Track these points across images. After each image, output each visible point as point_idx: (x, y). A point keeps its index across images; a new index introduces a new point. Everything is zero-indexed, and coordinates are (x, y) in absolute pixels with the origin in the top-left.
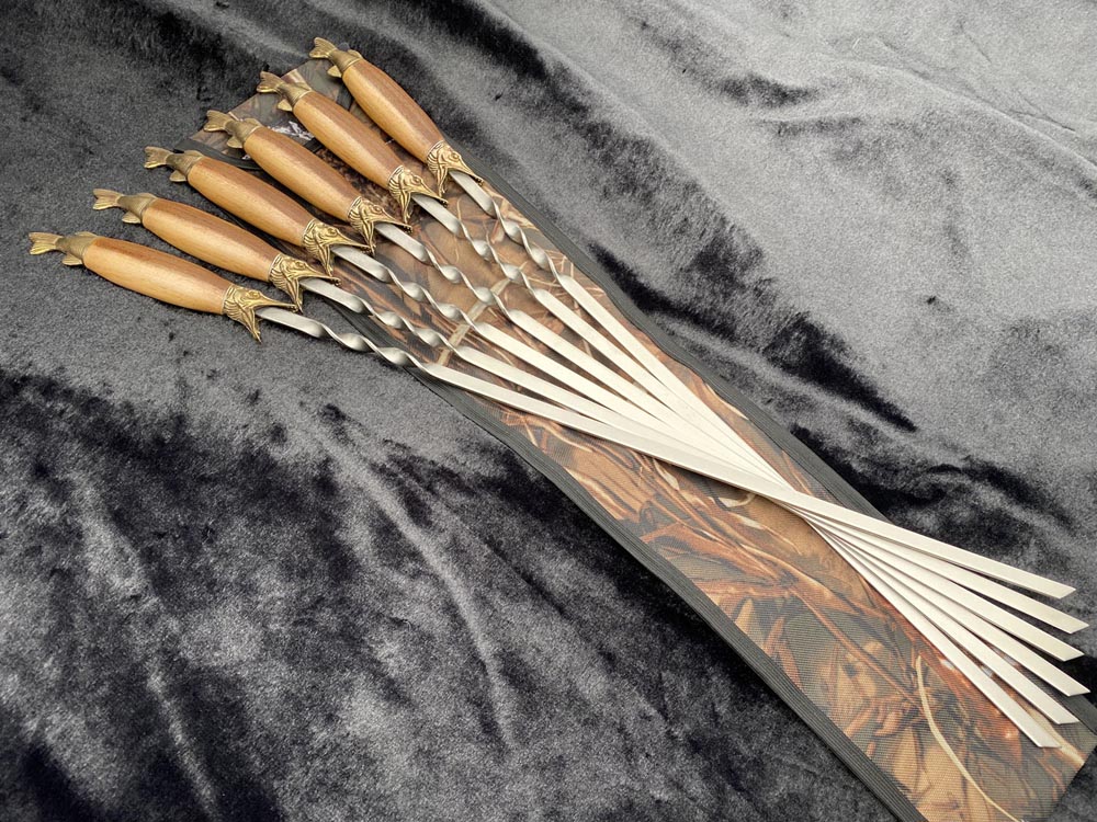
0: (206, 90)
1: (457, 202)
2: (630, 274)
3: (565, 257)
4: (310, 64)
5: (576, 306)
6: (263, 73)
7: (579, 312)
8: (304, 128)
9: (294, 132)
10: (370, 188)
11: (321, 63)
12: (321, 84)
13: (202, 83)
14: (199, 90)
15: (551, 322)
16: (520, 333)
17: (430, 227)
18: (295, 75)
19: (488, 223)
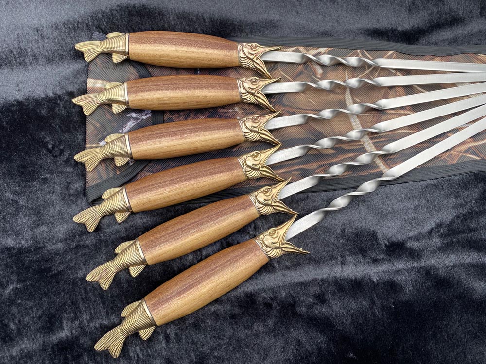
0: (53, 146)
1: (280, 72)
2: (393, 31)
3: (359, 51)
4: (92, 67)
5: (394, 72)
6: (75, 101)
7: (398, 73)
8: (139, 111)
9: (136, 119)
10: (222, 110)
11: (97, 60)
12: (118, 73)
13: (45, 145)
14: (49, 151)
15: (396, 92)
16: (392, 112)
17: (285, 100)
18: (92, 83)
19: (306, 69)
